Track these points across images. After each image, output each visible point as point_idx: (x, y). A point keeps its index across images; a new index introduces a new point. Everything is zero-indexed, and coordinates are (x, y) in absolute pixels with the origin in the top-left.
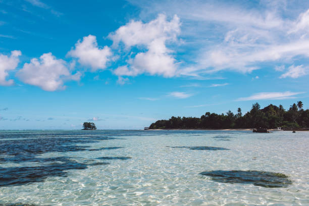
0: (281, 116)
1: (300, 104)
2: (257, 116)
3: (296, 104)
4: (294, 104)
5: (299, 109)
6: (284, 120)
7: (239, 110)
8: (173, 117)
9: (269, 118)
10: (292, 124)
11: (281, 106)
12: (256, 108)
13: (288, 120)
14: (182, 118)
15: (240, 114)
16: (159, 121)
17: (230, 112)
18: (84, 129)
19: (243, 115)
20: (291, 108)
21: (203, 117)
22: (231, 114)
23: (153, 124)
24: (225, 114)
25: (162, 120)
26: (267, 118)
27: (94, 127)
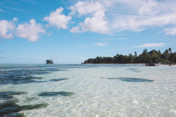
0: (159, 56)
1: (170, 49)
2: (146, 56)
3: (168, 49)
4: (167, 50)
5: (169, 52)
6: (161, 59)
7: (136, 53)
8: (97, 57)
9: (153, 57)
10: (166, 60)
11: (159, 50)
12: (145, 52)
13: (163, 59)
14: (103, 57)
15: (136, 55)
16: (89, 59)
17: (130, 54)
18: (47, 64)
19: (137, 56)
20: (165, 52)
21: (115, 57)
22: (131, 55)
23: (86, 61)
24: (128, 55)
25: (91, 59)
26: (151, 57)
27: (52, 63)
